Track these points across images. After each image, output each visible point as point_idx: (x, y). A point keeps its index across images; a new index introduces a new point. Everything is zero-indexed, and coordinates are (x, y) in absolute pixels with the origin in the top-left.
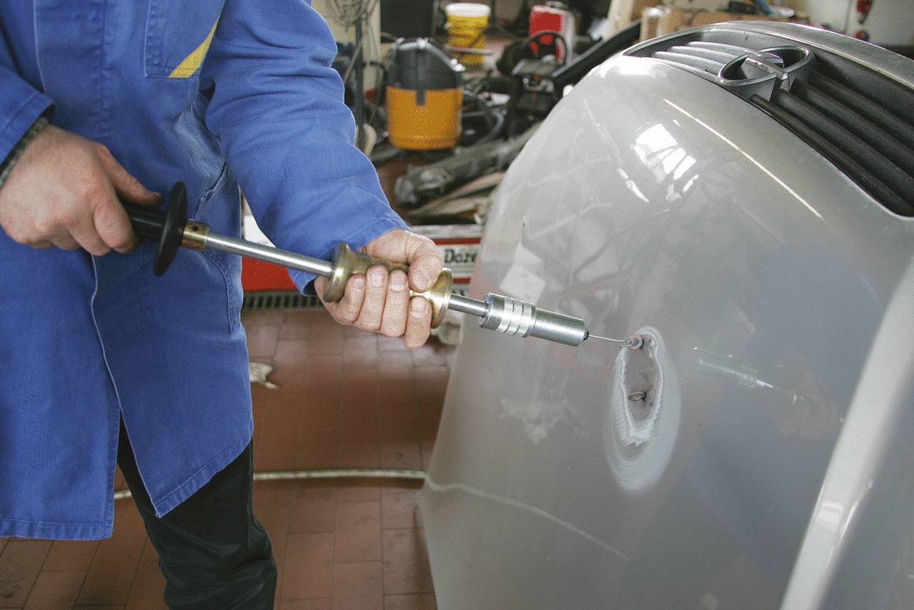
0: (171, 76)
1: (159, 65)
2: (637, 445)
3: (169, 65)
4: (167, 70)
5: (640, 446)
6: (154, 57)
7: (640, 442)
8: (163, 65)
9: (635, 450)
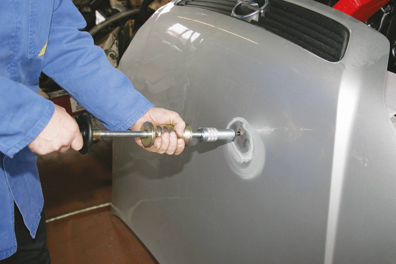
0: (38, 56)
1: (34, 53)
2: (246, 162)
3: (37, 52)
4: (37, 54)
5: (248, 162)
6: (32, 50)
7: (248, 161)
8: (36, 52)
9: (246, 164)
